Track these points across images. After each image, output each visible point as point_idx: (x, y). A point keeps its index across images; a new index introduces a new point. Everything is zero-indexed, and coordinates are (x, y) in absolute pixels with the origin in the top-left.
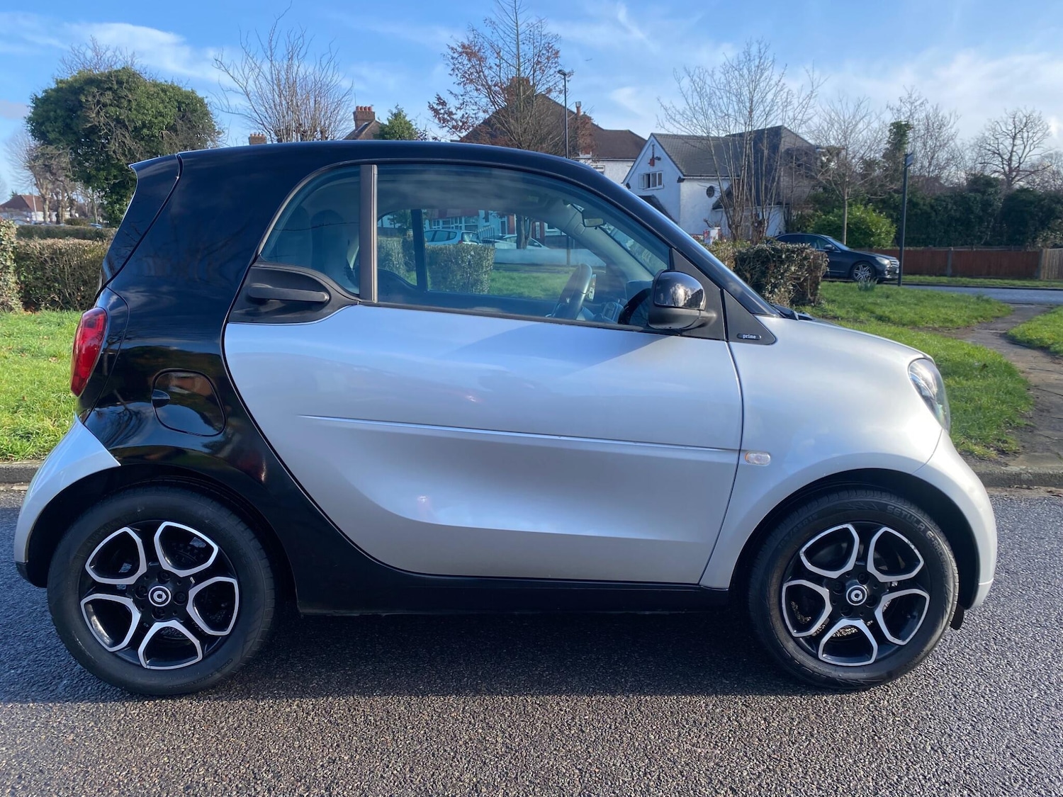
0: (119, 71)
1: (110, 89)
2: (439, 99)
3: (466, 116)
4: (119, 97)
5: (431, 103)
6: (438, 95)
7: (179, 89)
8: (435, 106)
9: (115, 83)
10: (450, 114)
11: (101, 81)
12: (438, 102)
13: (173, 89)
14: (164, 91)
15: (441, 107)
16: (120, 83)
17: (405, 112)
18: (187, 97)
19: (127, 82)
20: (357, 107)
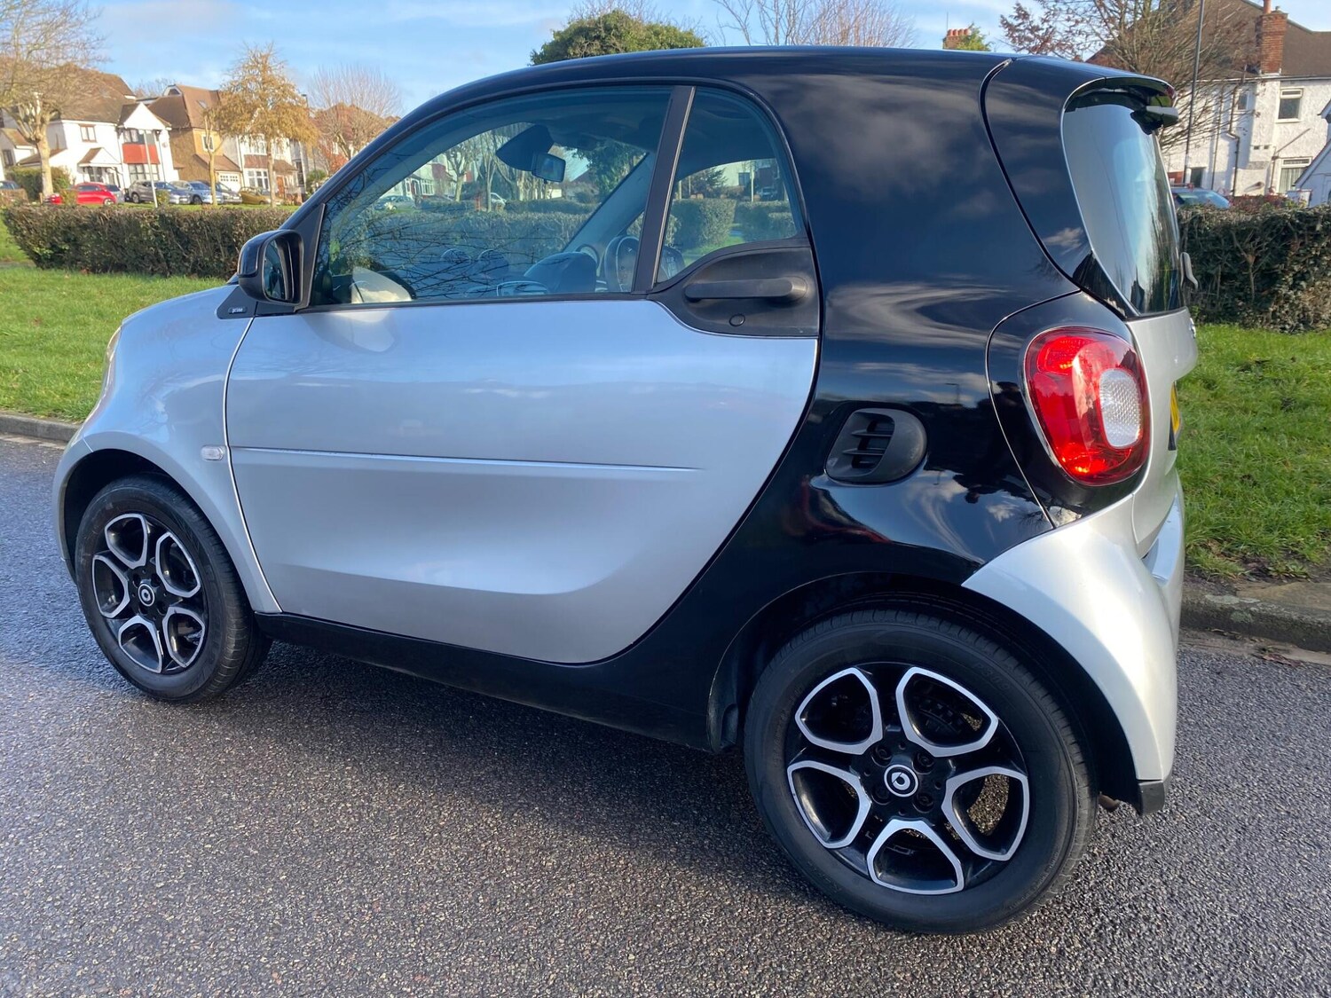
0: (609, 15)
1: (598, 37)
2: (1019, 9)
3: (1051, 30)
4: (607, 46)
5: (1006, 16)
6: (1018, 5)
7: (675, 29)
8: (1011, 20)
9: (602, 29)
10: (1034, 29)
11: (590, 30)
12: (1016, 14)
13: (668, 31)
14: (657, 34)
15: (1020, 21)
16: (608, 29)
17: (982, 32)
18: (681, 39)
19: (616, 28)
20: (949, 32)
